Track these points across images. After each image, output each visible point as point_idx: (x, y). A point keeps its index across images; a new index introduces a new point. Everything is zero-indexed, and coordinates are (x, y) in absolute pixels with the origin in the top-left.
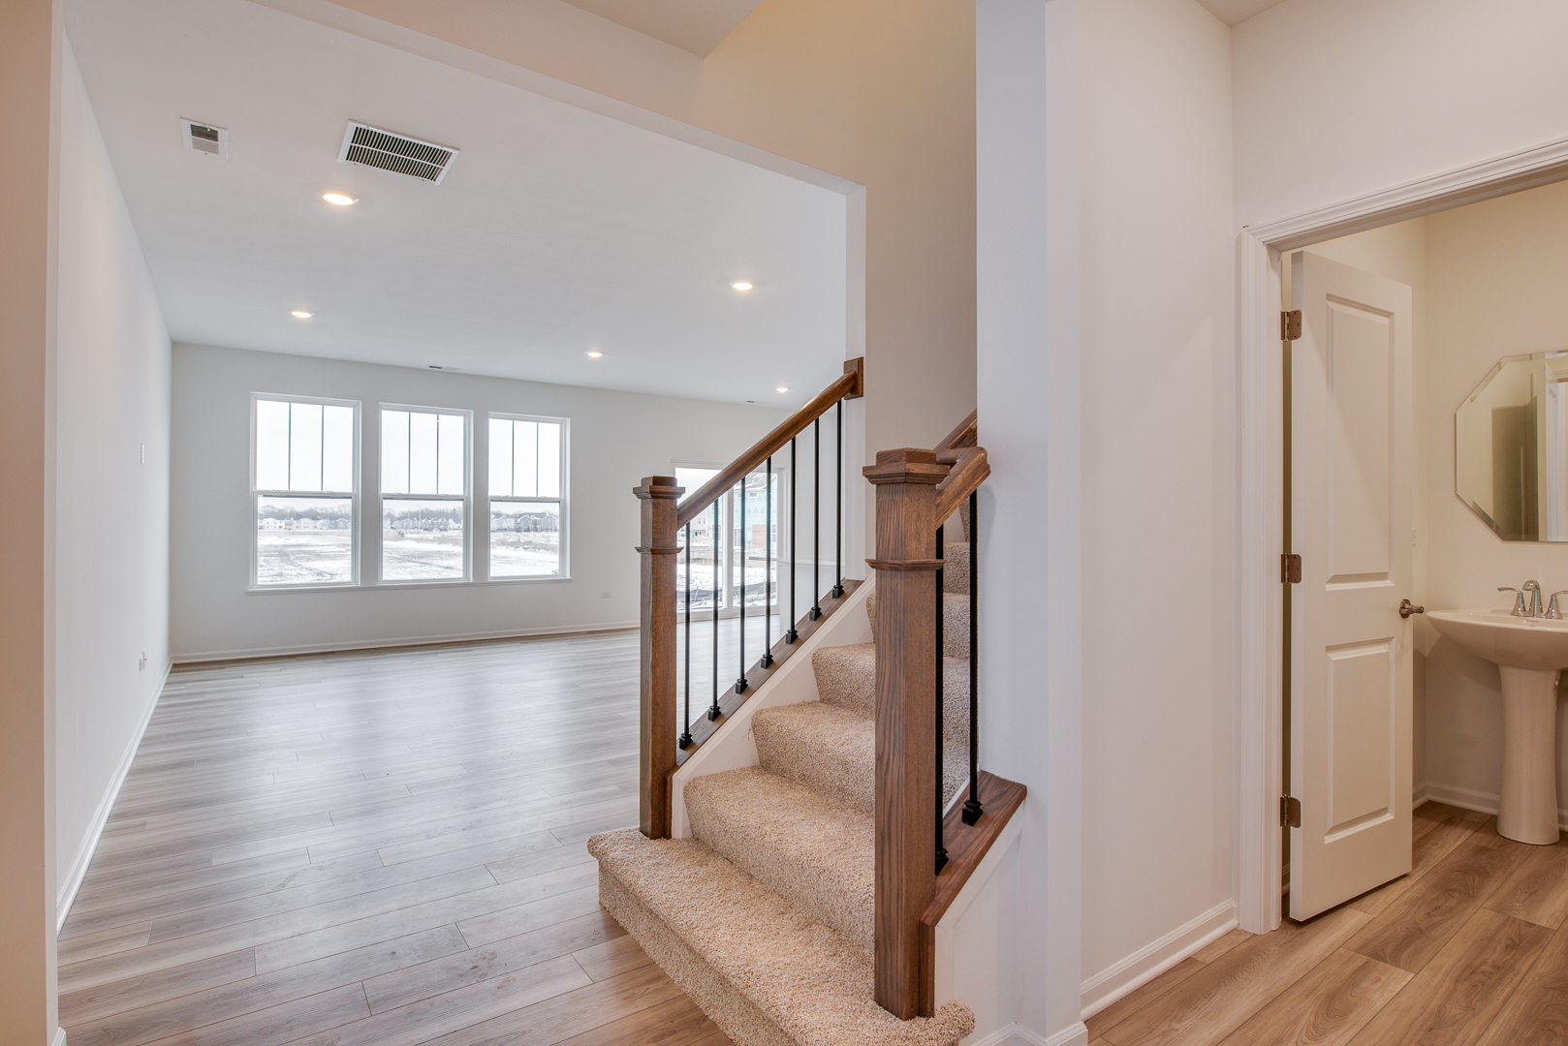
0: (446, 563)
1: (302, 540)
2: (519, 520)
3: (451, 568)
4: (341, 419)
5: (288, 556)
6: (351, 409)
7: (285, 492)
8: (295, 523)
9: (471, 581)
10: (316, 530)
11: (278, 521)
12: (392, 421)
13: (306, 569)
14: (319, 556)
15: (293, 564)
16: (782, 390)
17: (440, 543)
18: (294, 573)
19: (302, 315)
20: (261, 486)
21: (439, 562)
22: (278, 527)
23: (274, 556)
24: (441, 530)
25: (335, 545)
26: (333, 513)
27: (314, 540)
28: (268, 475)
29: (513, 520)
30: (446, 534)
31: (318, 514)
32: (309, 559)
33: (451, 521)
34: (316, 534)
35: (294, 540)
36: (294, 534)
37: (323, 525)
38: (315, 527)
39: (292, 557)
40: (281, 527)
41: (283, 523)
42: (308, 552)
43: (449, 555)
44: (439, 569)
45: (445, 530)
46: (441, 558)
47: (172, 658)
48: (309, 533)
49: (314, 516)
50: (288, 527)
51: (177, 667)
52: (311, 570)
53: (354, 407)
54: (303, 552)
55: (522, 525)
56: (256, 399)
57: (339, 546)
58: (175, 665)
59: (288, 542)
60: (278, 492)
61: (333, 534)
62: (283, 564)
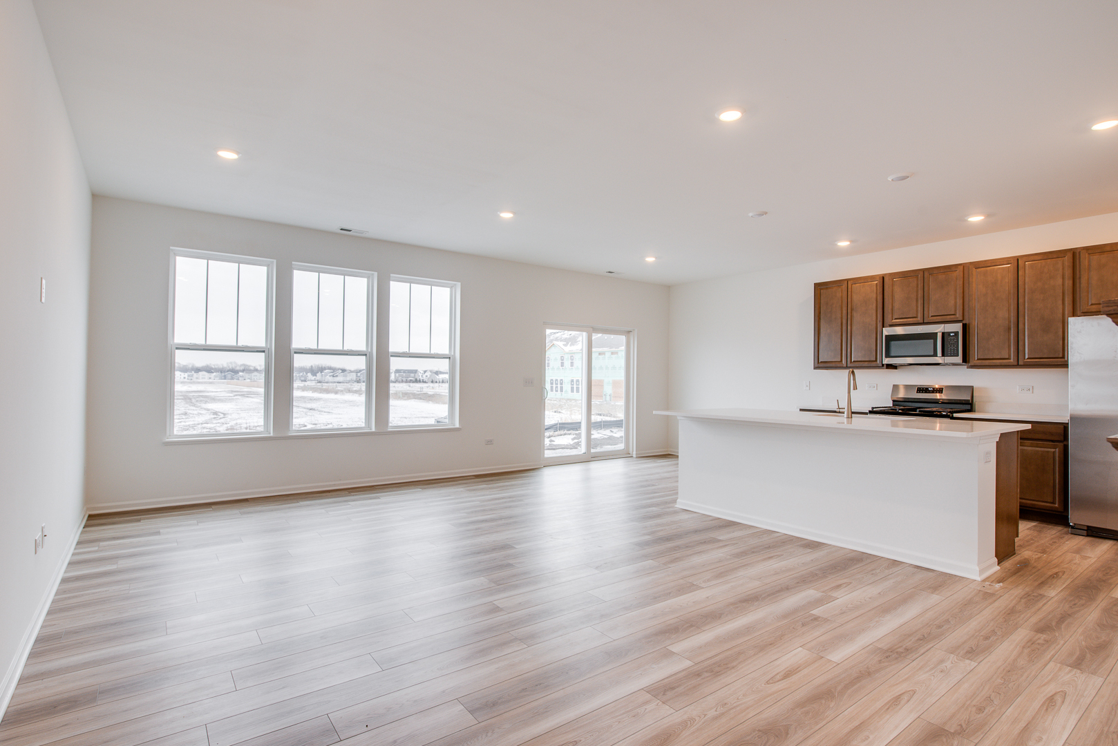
0: (309, 406)
1: (200, 387)
2: (359, 374)
3: (314, 409)
4: (256, 277)
5: (190, 399)
6: (265, 268)
7: (202, 346)
8: (195, 375)
9: (373, 430)
10: (211, 380)
11: (182, 374)
12: (303, 281)
13: (205, 409)
14: (214, 400)
15: (194, 405)
16: (650, 259)
17: (303, 390)
18: (195, 412)
19: (228, 155)
20: (179, 338)
21: (304, 405)
22: (182, 378)
23: (180, 399)
24: (302, 381)
25: (225, 391)
26: (223, 368)
27: (210, 388)
28: (185, 328)
29: (355, 374)
30: (306, 384)
31: (212, 369)
32: (206, 402)
33: (309, 374)
34: (211, 383)
35: (194, 388)
36: (194, 383)
37: (215, 376)
38: (210, 378)
39: (193, 400)
40: (185, 378)
41: (186, 375)
42: (206, 397)
43: (311, 399)
44: (304, 410)
45: (305, 381)
46: (305, 402)
47: (88, 509)
48: (205, 383)
49: (209, 370)
50: (190, 378)
51: (94, 519)
52: (208, 410)
53: (268, 266)
54: (202, 396)
55: (361, 378)
56: (176, 255)
57: (228, 392)
58: (91, 517)
59: (190, 389)
60: (196, 345)
61: (223, 383)
62: (187, 405)
